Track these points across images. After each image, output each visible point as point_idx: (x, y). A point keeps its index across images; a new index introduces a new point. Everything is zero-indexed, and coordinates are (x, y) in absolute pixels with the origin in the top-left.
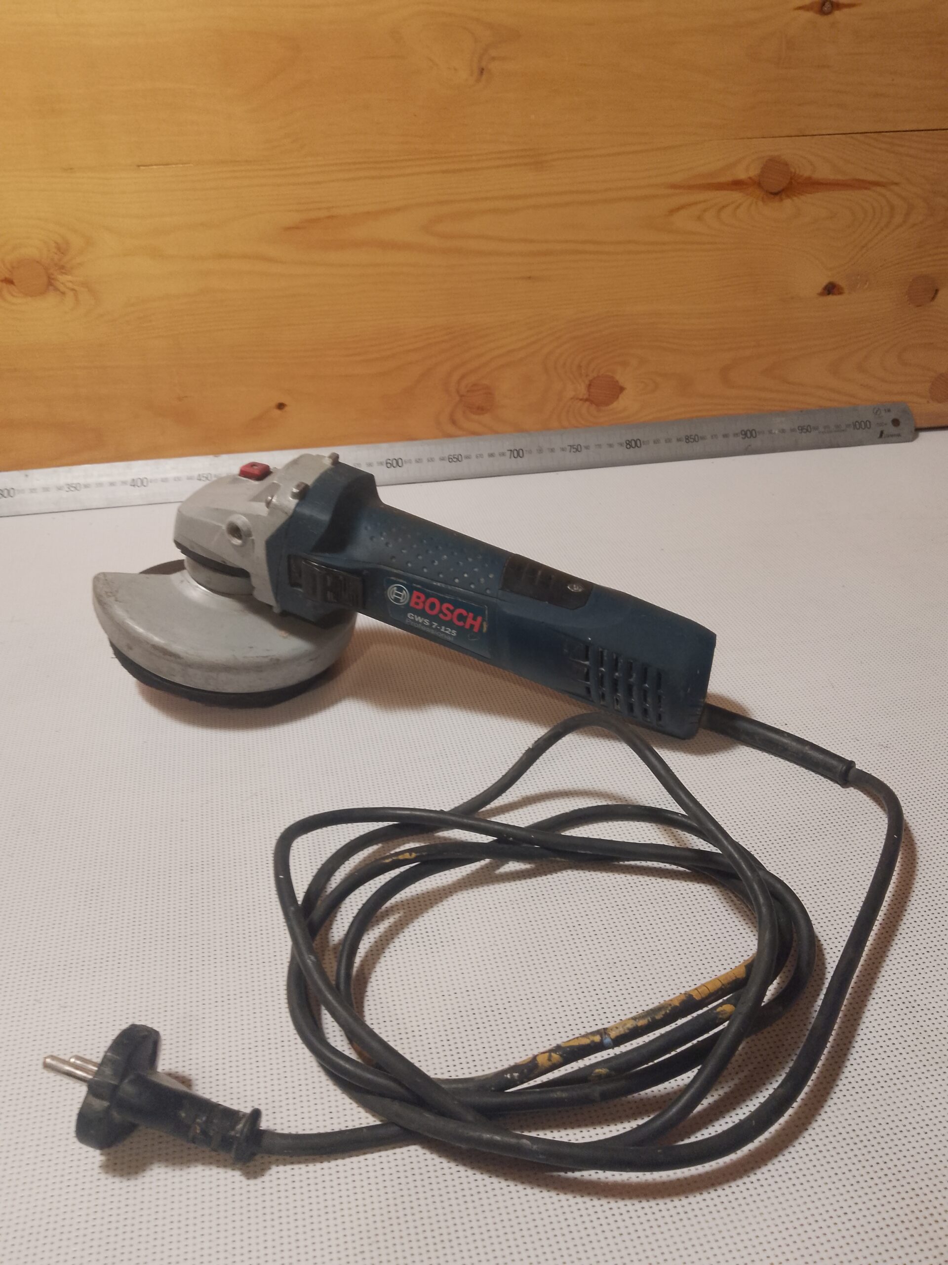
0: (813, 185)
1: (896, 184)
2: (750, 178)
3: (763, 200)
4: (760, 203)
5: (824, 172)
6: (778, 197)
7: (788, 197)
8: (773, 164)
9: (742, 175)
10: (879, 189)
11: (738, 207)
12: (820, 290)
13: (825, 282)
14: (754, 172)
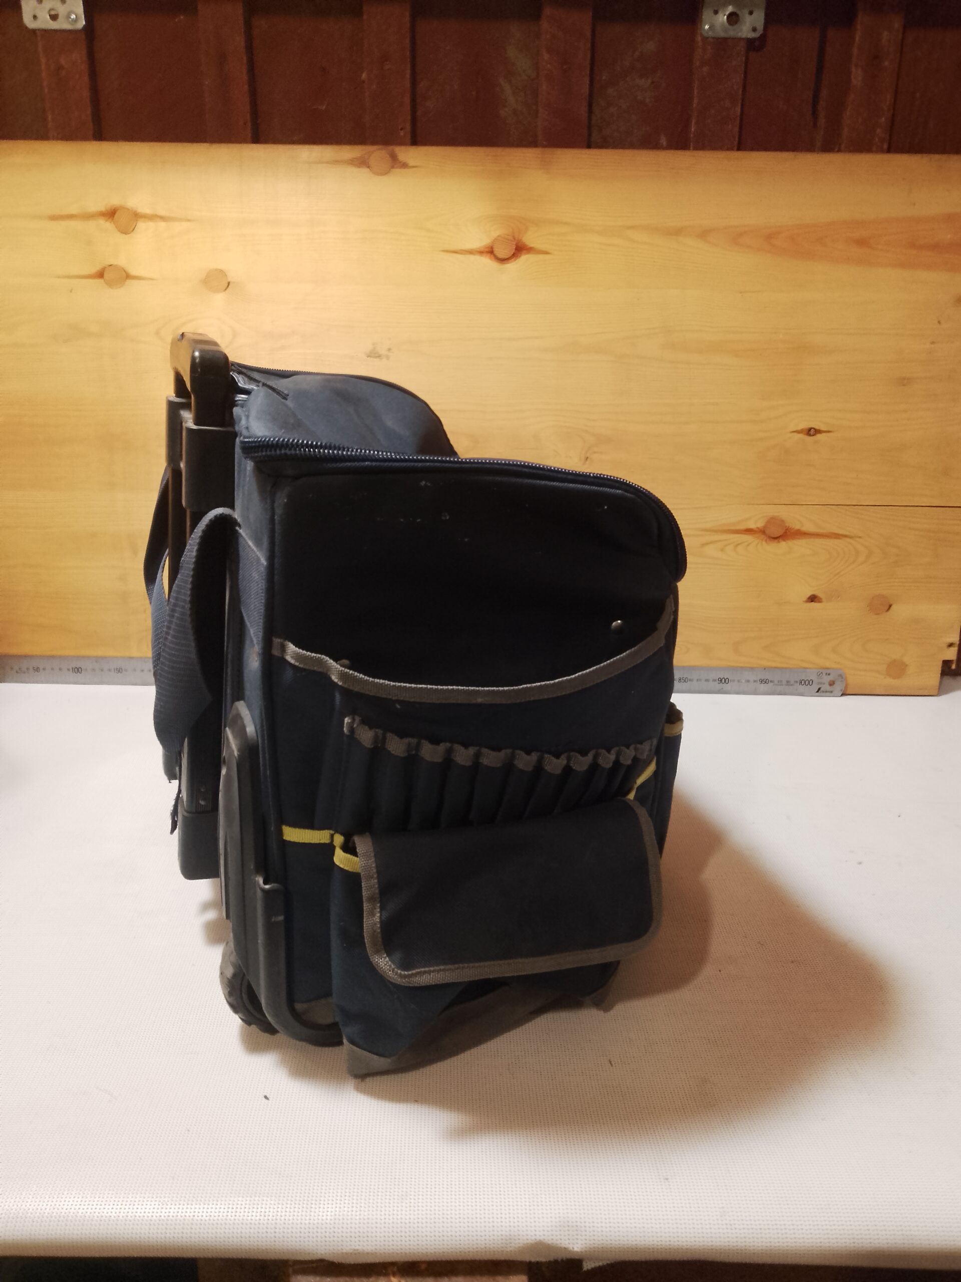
0: (800, 534)
1: (860, 537)
2: (758, 528)
3: (766, 541)
4: (764, 543)
5: (808, 527)
6: (776, 541)
7: (784, 540)
8: (773, 521)
9: (752, 526)
10: (848, 540)
11: (748, 545)
12: (805, 599)
13: (809, 594)
14: (760, 524)
